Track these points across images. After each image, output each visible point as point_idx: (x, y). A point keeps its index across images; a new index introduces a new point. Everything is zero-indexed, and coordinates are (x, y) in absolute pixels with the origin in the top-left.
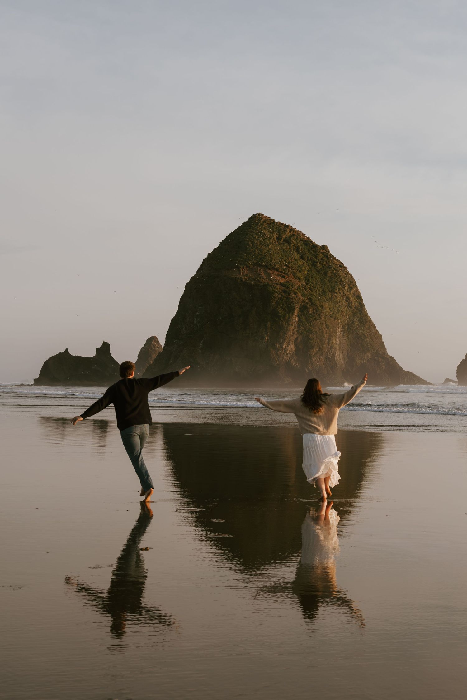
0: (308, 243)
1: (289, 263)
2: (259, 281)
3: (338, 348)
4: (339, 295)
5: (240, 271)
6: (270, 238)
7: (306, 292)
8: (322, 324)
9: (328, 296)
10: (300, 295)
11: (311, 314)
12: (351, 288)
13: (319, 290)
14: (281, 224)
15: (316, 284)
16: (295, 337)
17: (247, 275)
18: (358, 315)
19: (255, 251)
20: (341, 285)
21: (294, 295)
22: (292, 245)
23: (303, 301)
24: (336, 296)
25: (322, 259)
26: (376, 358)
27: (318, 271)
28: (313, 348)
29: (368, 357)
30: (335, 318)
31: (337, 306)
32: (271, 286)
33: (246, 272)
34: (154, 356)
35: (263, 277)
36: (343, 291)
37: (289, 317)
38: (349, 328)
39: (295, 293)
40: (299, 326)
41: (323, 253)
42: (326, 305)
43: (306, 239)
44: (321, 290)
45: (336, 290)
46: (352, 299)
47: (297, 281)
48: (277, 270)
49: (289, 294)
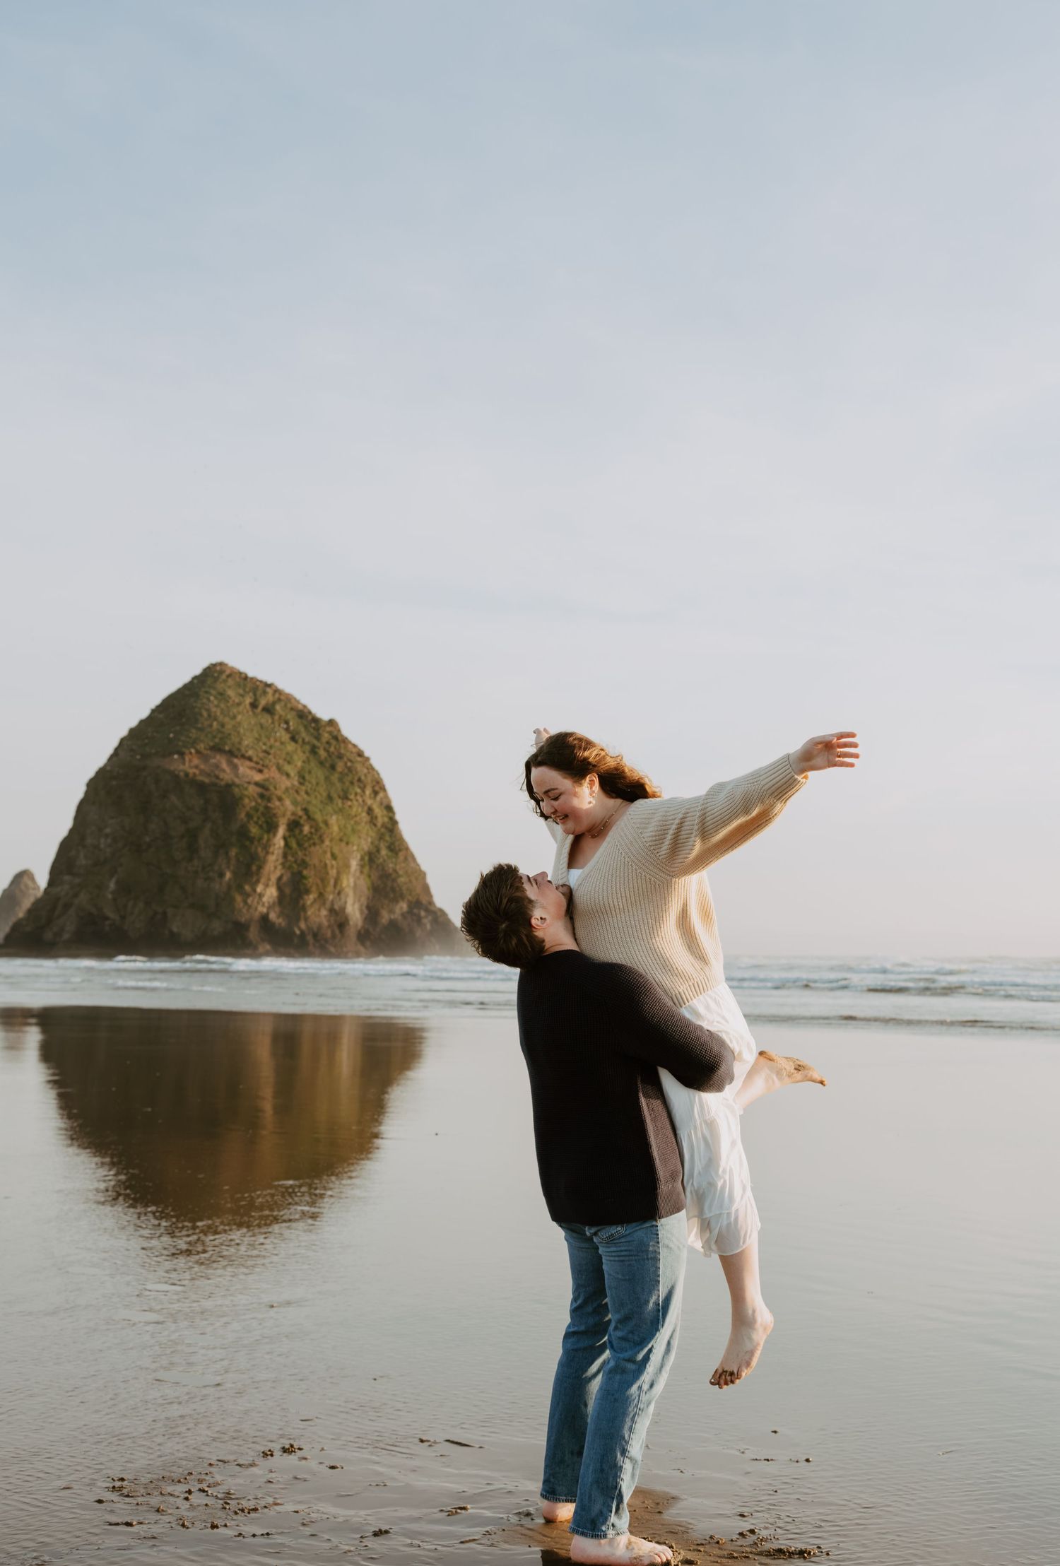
0: (304, 715)
1: (271, 747)
2: (217, 777)
3: (351, 893)
4: (355, 803)
5: (184, 759)
6: (239, 704)
7: (299, 799)
8: (325, 852)
9: (337, 804)
10: (288, 803)
11: (306, 836)
12: (376, 793)
13: (321, 795)
14: (258, 680)
15: (317, 784)
16: (278, 873)
17: (196, 767)
18: (387, 838)
19: (211, 726)
20: (360, 787)
21: (277, 803)
22: (276, 717)
23: (294, 814)
24: (350, 807)
25: (328, 743)
26: (415, 911)
27: (321, 763)
28: (307, 892)
29: (401, 908)
30: (347, 843)
31: (352, 822)
32: (238, 786)
33: (196, 761)
34: (27, 903)
35: (224, 771)
36: (362, 796)
37: (269, 840)
38: (371, 860)
39: (280, 799)
40: (285, 856)
41: (330, 733)
42: (333, 820)
43: (300, 707)
44: (325, 794)
45: (351, 794)
46: (378, 811)
47: (284, 778)
48: (250, 759)
49: (269, 800)
